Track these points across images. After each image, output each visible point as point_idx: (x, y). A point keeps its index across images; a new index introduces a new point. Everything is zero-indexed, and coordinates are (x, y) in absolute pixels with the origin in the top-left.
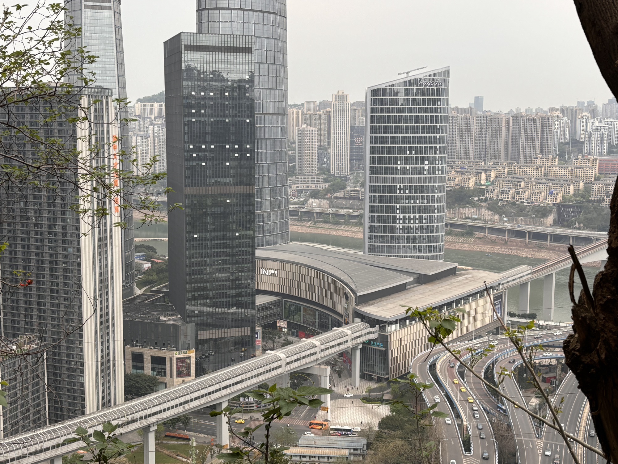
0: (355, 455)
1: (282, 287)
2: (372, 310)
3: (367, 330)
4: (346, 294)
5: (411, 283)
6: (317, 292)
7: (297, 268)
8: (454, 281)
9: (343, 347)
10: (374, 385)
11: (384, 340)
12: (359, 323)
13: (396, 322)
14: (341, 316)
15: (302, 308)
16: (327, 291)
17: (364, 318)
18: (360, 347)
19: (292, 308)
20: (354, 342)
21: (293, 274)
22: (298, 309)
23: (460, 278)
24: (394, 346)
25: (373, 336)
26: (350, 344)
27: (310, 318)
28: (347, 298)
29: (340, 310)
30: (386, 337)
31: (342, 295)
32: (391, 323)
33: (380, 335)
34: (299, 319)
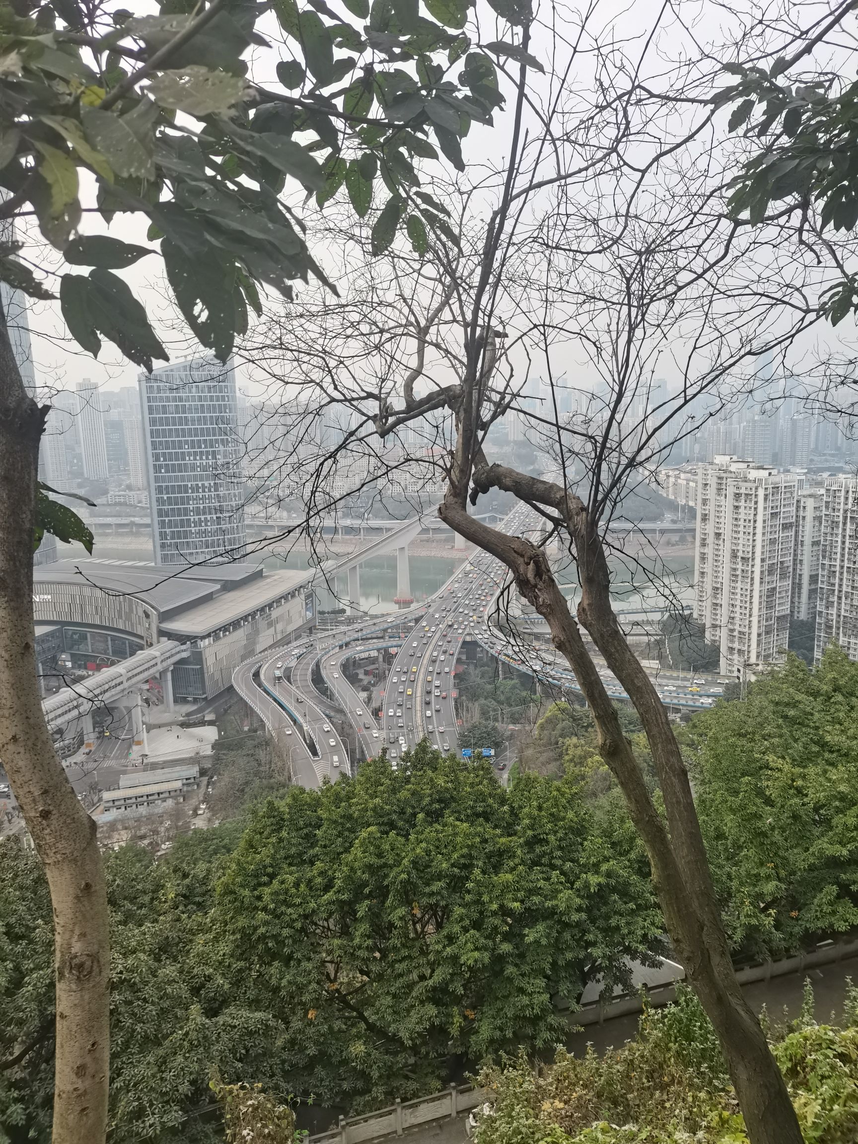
0: (188, 785)
1: (59, 614)
2: (179, 625)
3: (177, 649)
4: (145, 612)
5: (218, 591)
6: (107, 614)
7: (77, 588)
8: (262, 583)
9: (152, 671)
10: (192, 708)
11: (198, 657)
12: (167, 644)
13: (209, 635)
14: (141, 638)
15: (89, 635)
16: (120, 612)
17: (170, 635)
18: (171, 668)
19: (76, 637)
20: (165, 664)
21: (73, 597)
22: (83, 637)
23: (268, 580)
24: (210, 661)
25: (185, 655)
26: (160, 667)
27: (101, 646)
28: (147, 616)
29: (140, 631)
30: (200, 654)
31: (141, 613)
32: (203, 638)
33: (193, 652)
34: (87, 648)
